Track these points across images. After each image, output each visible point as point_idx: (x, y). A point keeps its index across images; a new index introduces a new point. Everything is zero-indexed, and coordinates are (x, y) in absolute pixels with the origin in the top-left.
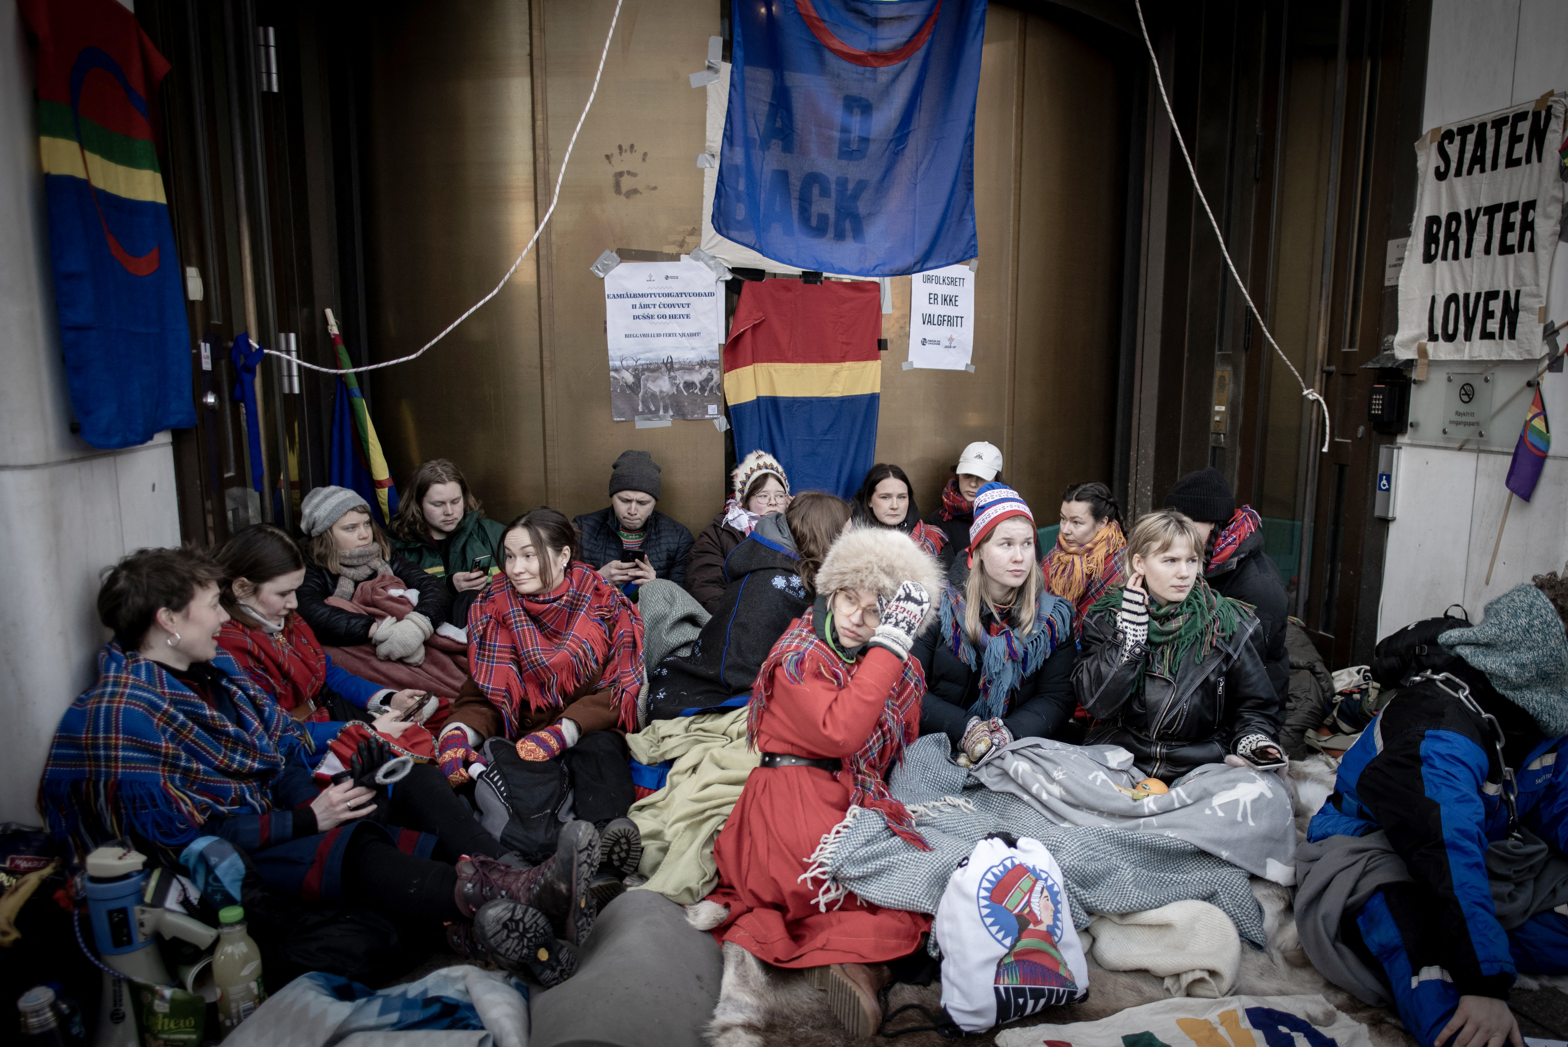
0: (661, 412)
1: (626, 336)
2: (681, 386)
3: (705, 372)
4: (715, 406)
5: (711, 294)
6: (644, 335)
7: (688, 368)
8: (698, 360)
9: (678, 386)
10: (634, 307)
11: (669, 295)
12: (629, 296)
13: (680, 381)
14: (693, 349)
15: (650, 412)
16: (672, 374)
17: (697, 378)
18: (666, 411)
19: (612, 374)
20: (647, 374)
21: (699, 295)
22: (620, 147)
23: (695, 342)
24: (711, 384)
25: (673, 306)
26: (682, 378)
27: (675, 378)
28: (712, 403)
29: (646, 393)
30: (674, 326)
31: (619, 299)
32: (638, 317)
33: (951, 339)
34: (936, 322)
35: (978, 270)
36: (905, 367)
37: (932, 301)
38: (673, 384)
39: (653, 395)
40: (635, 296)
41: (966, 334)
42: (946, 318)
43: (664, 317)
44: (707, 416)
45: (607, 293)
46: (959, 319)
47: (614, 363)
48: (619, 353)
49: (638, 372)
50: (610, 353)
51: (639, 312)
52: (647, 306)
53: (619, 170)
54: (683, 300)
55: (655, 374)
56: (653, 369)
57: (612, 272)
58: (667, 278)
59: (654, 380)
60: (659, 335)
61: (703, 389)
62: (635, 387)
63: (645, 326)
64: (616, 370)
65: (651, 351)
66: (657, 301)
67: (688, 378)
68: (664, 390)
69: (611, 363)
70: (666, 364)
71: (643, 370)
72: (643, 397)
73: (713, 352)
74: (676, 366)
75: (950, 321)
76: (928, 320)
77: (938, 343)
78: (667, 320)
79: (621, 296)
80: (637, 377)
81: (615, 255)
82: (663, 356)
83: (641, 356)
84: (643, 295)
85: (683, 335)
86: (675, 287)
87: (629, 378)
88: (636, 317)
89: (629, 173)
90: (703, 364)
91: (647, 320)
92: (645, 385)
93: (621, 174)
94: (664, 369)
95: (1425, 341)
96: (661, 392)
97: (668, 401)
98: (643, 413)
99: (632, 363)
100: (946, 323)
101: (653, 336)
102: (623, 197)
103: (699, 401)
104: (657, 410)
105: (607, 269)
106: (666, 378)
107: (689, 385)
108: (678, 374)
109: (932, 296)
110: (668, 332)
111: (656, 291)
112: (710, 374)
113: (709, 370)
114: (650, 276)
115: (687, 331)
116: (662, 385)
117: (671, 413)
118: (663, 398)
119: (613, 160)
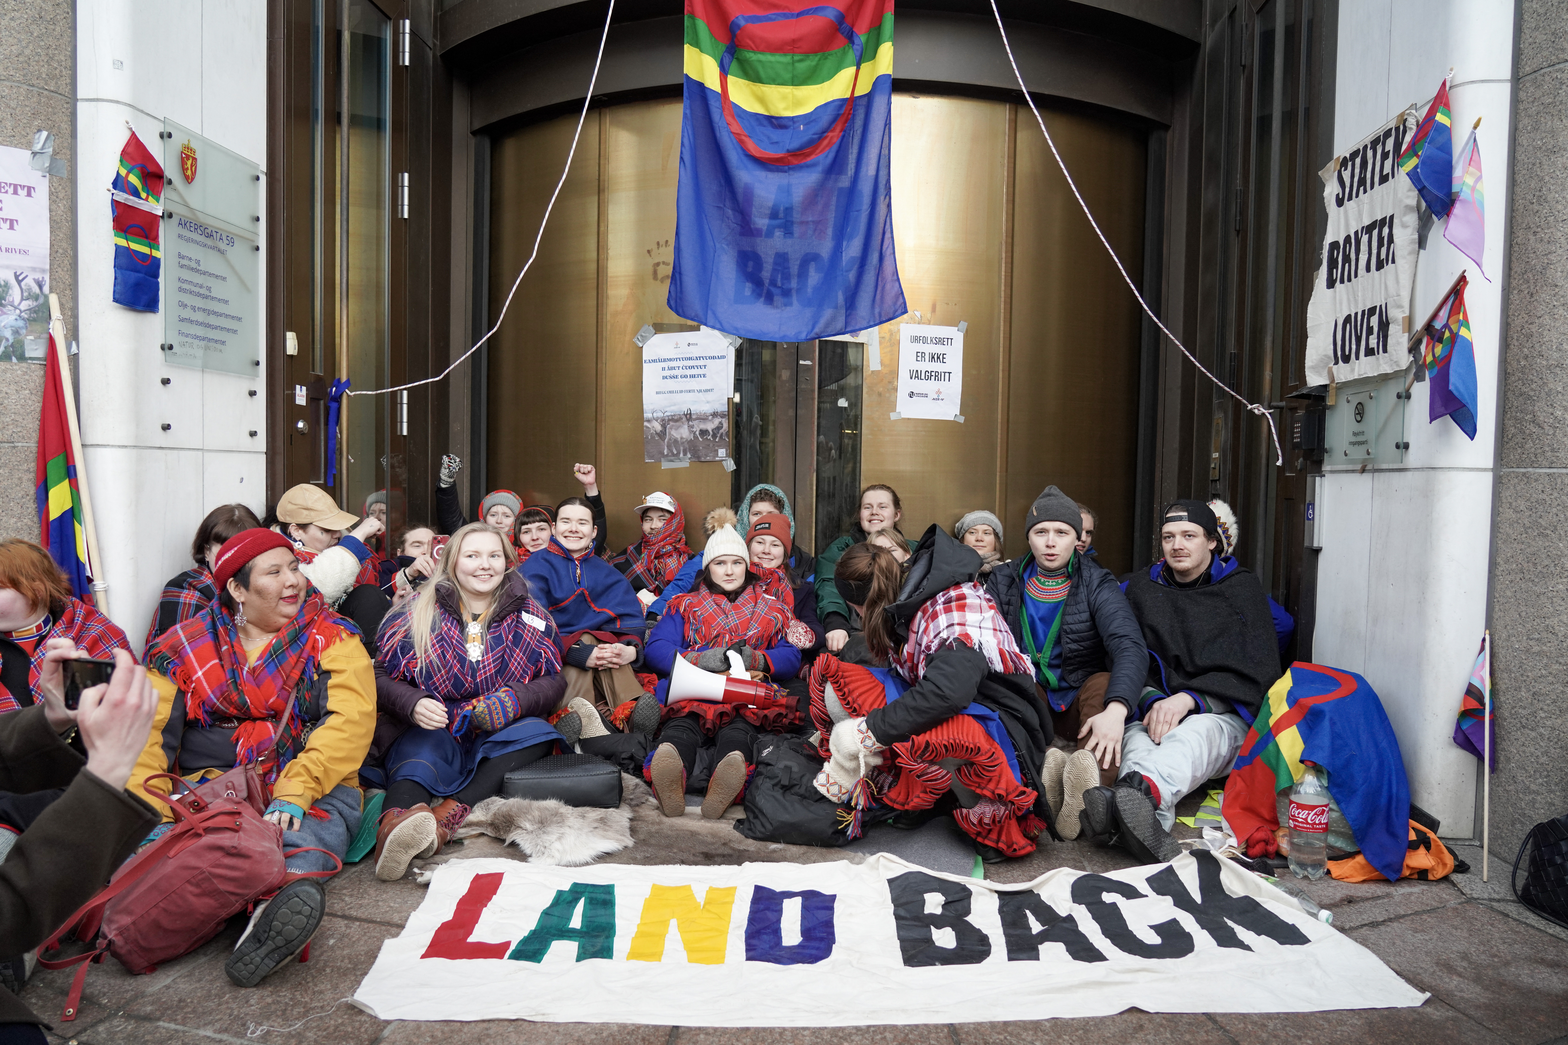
0: (681, 455)
1: (657, 393)
2: (697, 433)
3: (717, 421)
4: (724, 450)
5: (723, 357)
6: (670, 392)
7: (703, 418)
8: (711, 411)
9: (695, 433)
10: (664, 369)
11: (690, 359)
12: (660, 361)
13: (697, 429)
14: (708, 402)
15: (673, 455)
16: (691, 423)
17: (710, 426)
18: (685, 454)
19: (646, 424)
20: (671, 423)
21: (714, 358)
22: (658, 243)
23: (709, 396)
24: (721, 431)
25: (693, 367)
26: (698, 426)
27: (692, 427)
28: (721, 447)
29: (670, 439)
30: (694, 384)
31: (653, 364)
32: (666, 377)
33: (939, 392)
34: (923, 377)
35: (967, 331)
36: (893, 416)
37: (919, 359)
38: (691, 432)
39: (676, 441)
40: (665, 360)
41: (954, 387)
42: (933, 374)
43: (686, 376)
44: (717, 459)
45: (644, 358)
46: (947, 375)
47: (647, 415)
48: (651, 407)
49: (664, 423)
50: (645, 407)
51: (667, 373)
52: (673, 368)
53: (656, 261)
54: (701, 362)
55: (677, 424)
56: (675, 419)
57: (649, 342)
58: (689, 345)
59: (677, 428)
60: (681, 392)
61: (714, 436)
62: (662, 434)
63: (672, 385)
64: (649, 421)
65: (675, 405)
66: (680, 364)
67: (703, 426)
68: (684, 436)
69: (645, 415)
70: (686, 415)
71: (669, 420)
72: (668, 442)
73: (723, 405)
74: (694, 417)
75: (937, 376)
76: (916, 375)
77: (926, 396)
78: (688, 379)
79: (654, 361)
80: (664, 426)
81: (651, 328)
82: (684, 409)
83: (667, 409)
84: (670, 360)
85: (700, 391)
86: (695, 352)
87: (658, 427)
88: (665, 378)
89: (664, 263)
90: (715, 415)
91: (673, 380)
92: (670, 433)
93: (658, 264)
94: (684, 419)
95: (1331, 365)
96: (682, 438)
97: (687, 446)
98: (667, 455)
99: (660, 415)
100: (933, 378)
101: (677, 392)
102: (658, 282)
103: (711, 445)
104: (679, 453)
105: (645, 339)
106: (686, 426)
107: (703, 432)
108: (695, 423)
109: (919, 354)
110: (688, 389)
111: (680, 356)
112: (721, 423)
113: (720, 420)
114: (677, 344)
115: (703, 388)
116: (683, 433)
117: (689, 455)
118: (683, 443)
119: (653, 253)
